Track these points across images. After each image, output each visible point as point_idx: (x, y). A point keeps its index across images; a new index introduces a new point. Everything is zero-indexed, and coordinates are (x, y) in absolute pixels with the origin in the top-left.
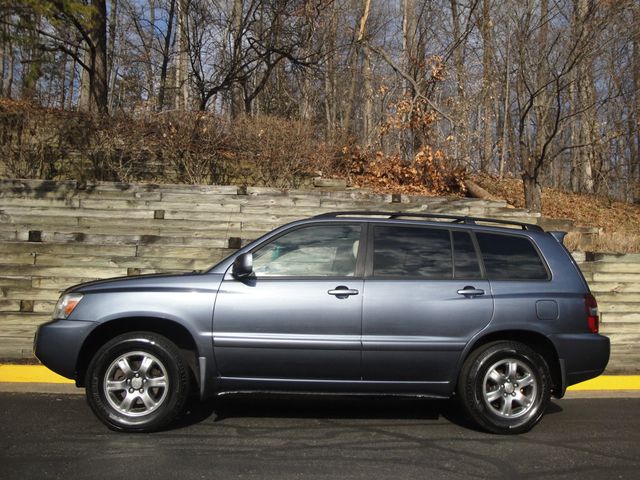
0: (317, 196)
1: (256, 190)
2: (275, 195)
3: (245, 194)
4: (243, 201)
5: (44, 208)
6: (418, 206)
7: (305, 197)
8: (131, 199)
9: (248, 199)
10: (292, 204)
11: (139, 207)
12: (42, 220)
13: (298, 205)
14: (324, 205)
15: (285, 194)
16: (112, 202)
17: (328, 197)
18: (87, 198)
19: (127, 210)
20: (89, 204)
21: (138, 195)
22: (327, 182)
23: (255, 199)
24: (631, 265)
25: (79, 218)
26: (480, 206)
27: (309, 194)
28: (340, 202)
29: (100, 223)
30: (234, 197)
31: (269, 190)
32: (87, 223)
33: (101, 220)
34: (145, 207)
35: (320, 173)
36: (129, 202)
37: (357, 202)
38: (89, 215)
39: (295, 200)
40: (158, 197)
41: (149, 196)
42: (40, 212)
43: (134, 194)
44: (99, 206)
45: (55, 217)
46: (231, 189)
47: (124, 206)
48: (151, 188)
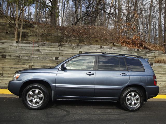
0: (119, 49)
1: (104, 47)
2: (109, 48)
3: (102, 48)
4: (101, 49)
5: (51, 50)
6: (143, 52)
7: (116, 49)
8: (73, 48)
9: (103, 49)
11: (75, 50)
12: (50, 53)
13: (115, 51)
14: (121, 51)
15: (111, 48)
16: (68, 49)
17: (122, 49)
18: (61, 48)
19: (72, 51)
20: (62, 49)
21: (75, 47)
22: (116, 44)
23: (104, 49)
25: (60, 53)
26: (157, 52)
27: (117, 48)
28: (125, 50)
30: (99, 48)
31: (108, 47)
32: (62, 54)
33: (66, 53)
34: (77, 51)
35: (115, 42)
36: (72, 49)
37: (128, 50)
38: (62, 52)
39: (114, 49)
40: (80, 48)
41: (78, 47)
42: (49, 51)
43: (74, 47)
44: (65, 50)
45: (53, 52)
46: (98, 46)
47: (71, 50)
48: (78, 45)
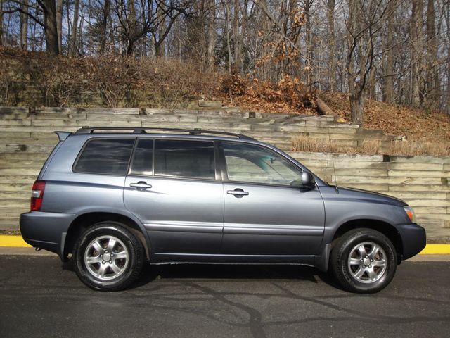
0: (195, 114)
1: (152, 111)
2: (165, 114)
3: (145, 114)
4: (143, 119)
5: (7, 126)
6: (268, 121)
7: (187, 115)
8: (66, 119)
9: (147, 117)
10: (177, 120)
11: (72, 125)
12: (6, 135)
13: (181, 120)
14: (200, 121)
15: (172, 113)
16: (53, 121)
17: (203, 115)
18: (36, 119)
19: (64, 127)
20: (37, 123)
21: (70, 116)
22: (208, 103)
23: (151, 117)
24: (417, 164)
25: (31, 133)
26: (314, 120)
27: (189, 113)
28: (211, 118)
29: (45, 136)
30: (137, 116)
31: (162, 111)
32: (37, 137)
33: (46, 134)
34: (76, 125)
35: (203, 97)
36: (65, 121)
37: (223, 118)
38: (38, 131)
39: (180, 117)
40: (84, 117)
41: (78, 116)
42: (4, 129)
43: (68, 116)
44: (44, 124)
45: (14, 132)
46: (135, 111)
47: (62, 124)
48: (79, 111)
